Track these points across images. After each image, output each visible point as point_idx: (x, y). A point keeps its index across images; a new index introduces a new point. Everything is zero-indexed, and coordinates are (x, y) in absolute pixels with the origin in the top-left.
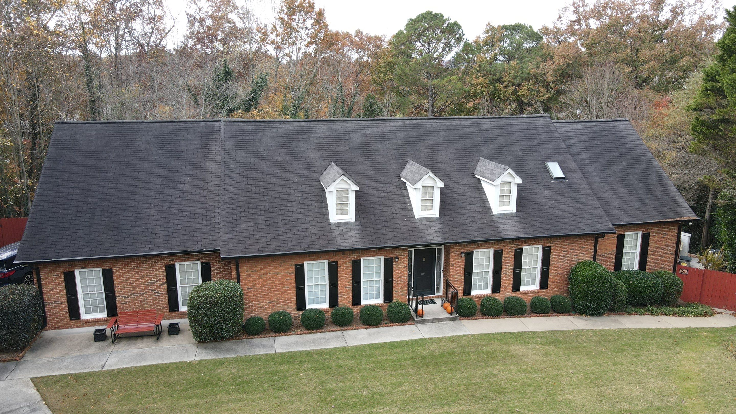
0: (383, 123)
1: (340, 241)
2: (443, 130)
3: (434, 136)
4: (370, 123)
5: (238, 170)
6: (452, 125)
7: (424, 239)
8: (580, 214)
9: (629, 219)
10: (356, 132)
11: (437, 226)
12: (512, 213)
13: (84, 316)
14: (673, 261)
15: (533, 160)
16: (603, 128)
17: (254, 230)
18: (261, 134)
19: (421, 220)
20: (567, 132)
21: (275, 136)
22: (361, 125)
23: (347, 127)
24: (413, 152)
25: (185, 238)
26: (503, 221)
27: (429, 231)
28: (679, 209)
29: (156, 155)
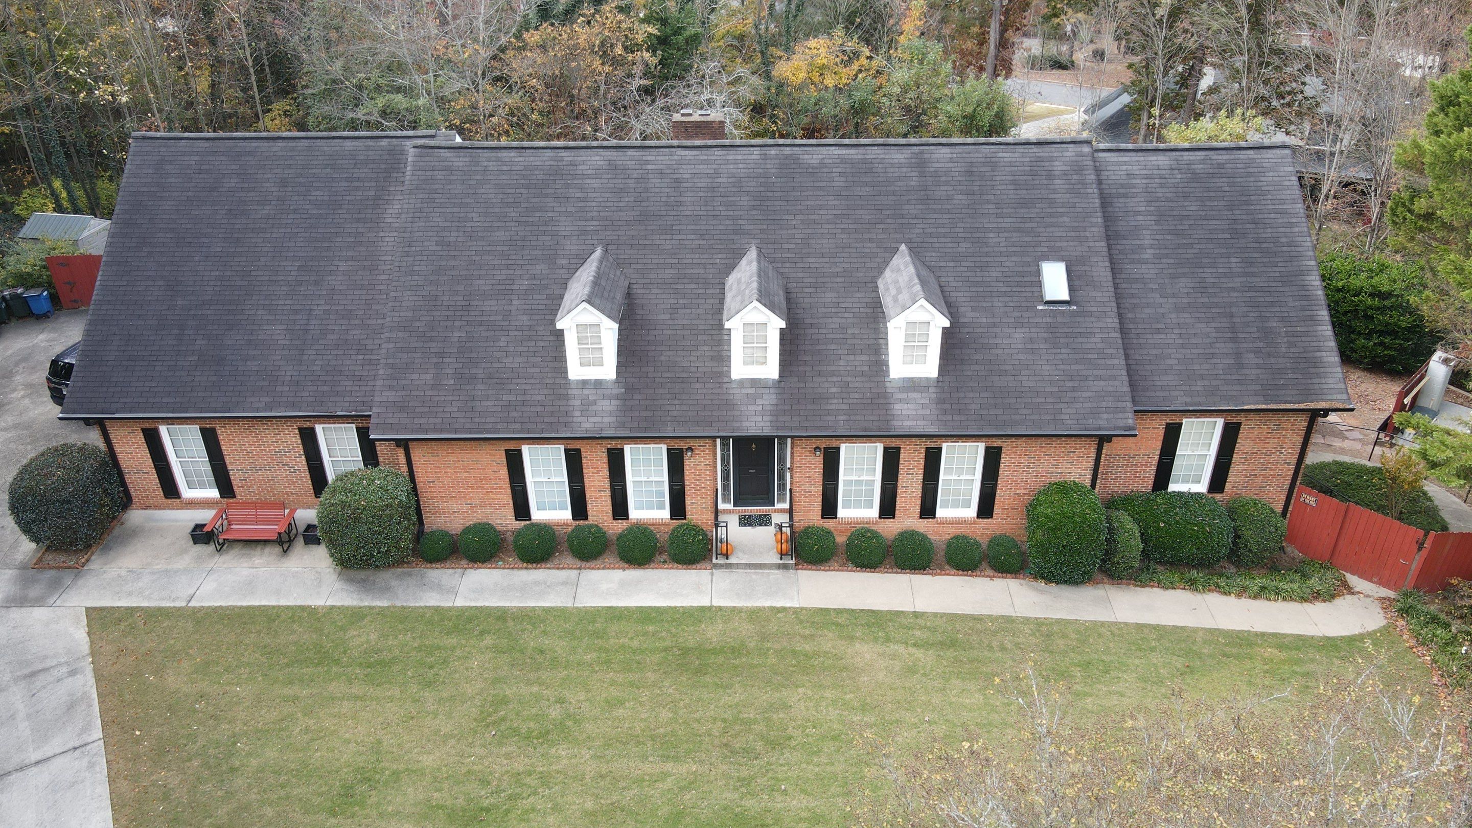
0: (721, 153)
1: (579, 419)
2: (842, 174)
3: (821, 189)
4: (694, 152)
5: (425, 258)
6: (864, 162)
7: (736, 425)
8: (1074, 389)
9: (1188, 399)
10: (661, 175)
11: (768, 400)
12: (928, 379)
13: (187, 493)
14: (1290, 478)
15: (1015, 254)
16: (1220, 166)
17: (433, 387)
18: (478, 177)
19: (742, 382)
20: (1130, 176)
21: (505, 182)
22: (676, 158)
23: (648, 162)
24: (765, 227)
25: (325, 388)
26: (904, 396)
27: (752, 408)
28: (1316, 381)
29: (295, 211)
